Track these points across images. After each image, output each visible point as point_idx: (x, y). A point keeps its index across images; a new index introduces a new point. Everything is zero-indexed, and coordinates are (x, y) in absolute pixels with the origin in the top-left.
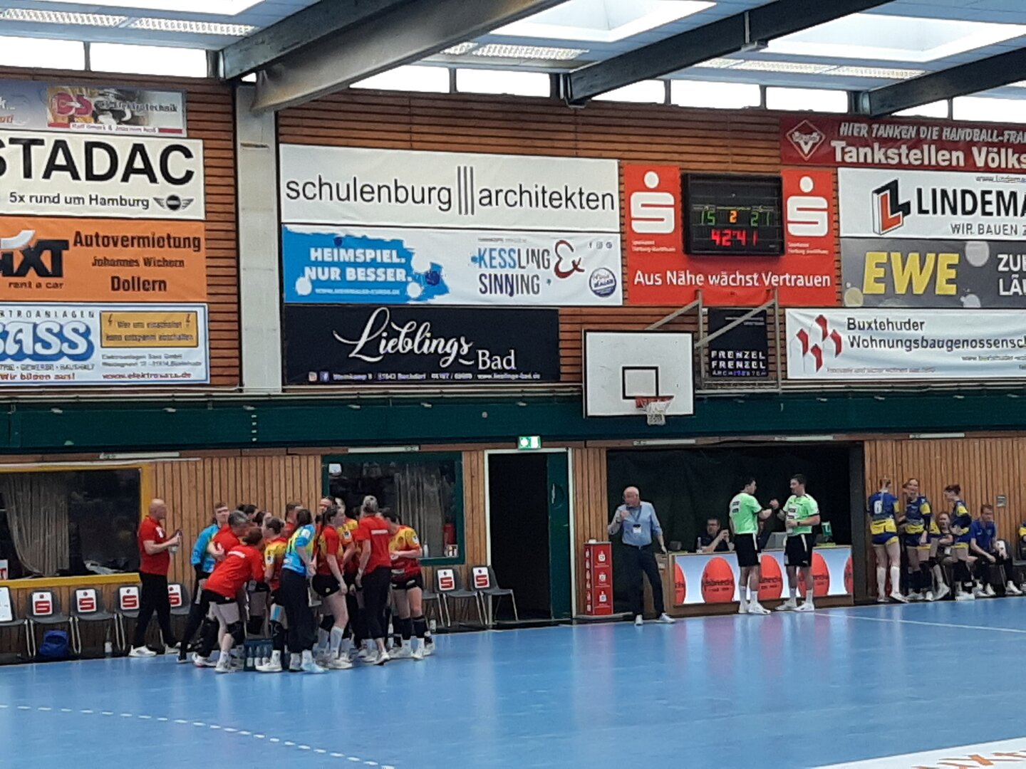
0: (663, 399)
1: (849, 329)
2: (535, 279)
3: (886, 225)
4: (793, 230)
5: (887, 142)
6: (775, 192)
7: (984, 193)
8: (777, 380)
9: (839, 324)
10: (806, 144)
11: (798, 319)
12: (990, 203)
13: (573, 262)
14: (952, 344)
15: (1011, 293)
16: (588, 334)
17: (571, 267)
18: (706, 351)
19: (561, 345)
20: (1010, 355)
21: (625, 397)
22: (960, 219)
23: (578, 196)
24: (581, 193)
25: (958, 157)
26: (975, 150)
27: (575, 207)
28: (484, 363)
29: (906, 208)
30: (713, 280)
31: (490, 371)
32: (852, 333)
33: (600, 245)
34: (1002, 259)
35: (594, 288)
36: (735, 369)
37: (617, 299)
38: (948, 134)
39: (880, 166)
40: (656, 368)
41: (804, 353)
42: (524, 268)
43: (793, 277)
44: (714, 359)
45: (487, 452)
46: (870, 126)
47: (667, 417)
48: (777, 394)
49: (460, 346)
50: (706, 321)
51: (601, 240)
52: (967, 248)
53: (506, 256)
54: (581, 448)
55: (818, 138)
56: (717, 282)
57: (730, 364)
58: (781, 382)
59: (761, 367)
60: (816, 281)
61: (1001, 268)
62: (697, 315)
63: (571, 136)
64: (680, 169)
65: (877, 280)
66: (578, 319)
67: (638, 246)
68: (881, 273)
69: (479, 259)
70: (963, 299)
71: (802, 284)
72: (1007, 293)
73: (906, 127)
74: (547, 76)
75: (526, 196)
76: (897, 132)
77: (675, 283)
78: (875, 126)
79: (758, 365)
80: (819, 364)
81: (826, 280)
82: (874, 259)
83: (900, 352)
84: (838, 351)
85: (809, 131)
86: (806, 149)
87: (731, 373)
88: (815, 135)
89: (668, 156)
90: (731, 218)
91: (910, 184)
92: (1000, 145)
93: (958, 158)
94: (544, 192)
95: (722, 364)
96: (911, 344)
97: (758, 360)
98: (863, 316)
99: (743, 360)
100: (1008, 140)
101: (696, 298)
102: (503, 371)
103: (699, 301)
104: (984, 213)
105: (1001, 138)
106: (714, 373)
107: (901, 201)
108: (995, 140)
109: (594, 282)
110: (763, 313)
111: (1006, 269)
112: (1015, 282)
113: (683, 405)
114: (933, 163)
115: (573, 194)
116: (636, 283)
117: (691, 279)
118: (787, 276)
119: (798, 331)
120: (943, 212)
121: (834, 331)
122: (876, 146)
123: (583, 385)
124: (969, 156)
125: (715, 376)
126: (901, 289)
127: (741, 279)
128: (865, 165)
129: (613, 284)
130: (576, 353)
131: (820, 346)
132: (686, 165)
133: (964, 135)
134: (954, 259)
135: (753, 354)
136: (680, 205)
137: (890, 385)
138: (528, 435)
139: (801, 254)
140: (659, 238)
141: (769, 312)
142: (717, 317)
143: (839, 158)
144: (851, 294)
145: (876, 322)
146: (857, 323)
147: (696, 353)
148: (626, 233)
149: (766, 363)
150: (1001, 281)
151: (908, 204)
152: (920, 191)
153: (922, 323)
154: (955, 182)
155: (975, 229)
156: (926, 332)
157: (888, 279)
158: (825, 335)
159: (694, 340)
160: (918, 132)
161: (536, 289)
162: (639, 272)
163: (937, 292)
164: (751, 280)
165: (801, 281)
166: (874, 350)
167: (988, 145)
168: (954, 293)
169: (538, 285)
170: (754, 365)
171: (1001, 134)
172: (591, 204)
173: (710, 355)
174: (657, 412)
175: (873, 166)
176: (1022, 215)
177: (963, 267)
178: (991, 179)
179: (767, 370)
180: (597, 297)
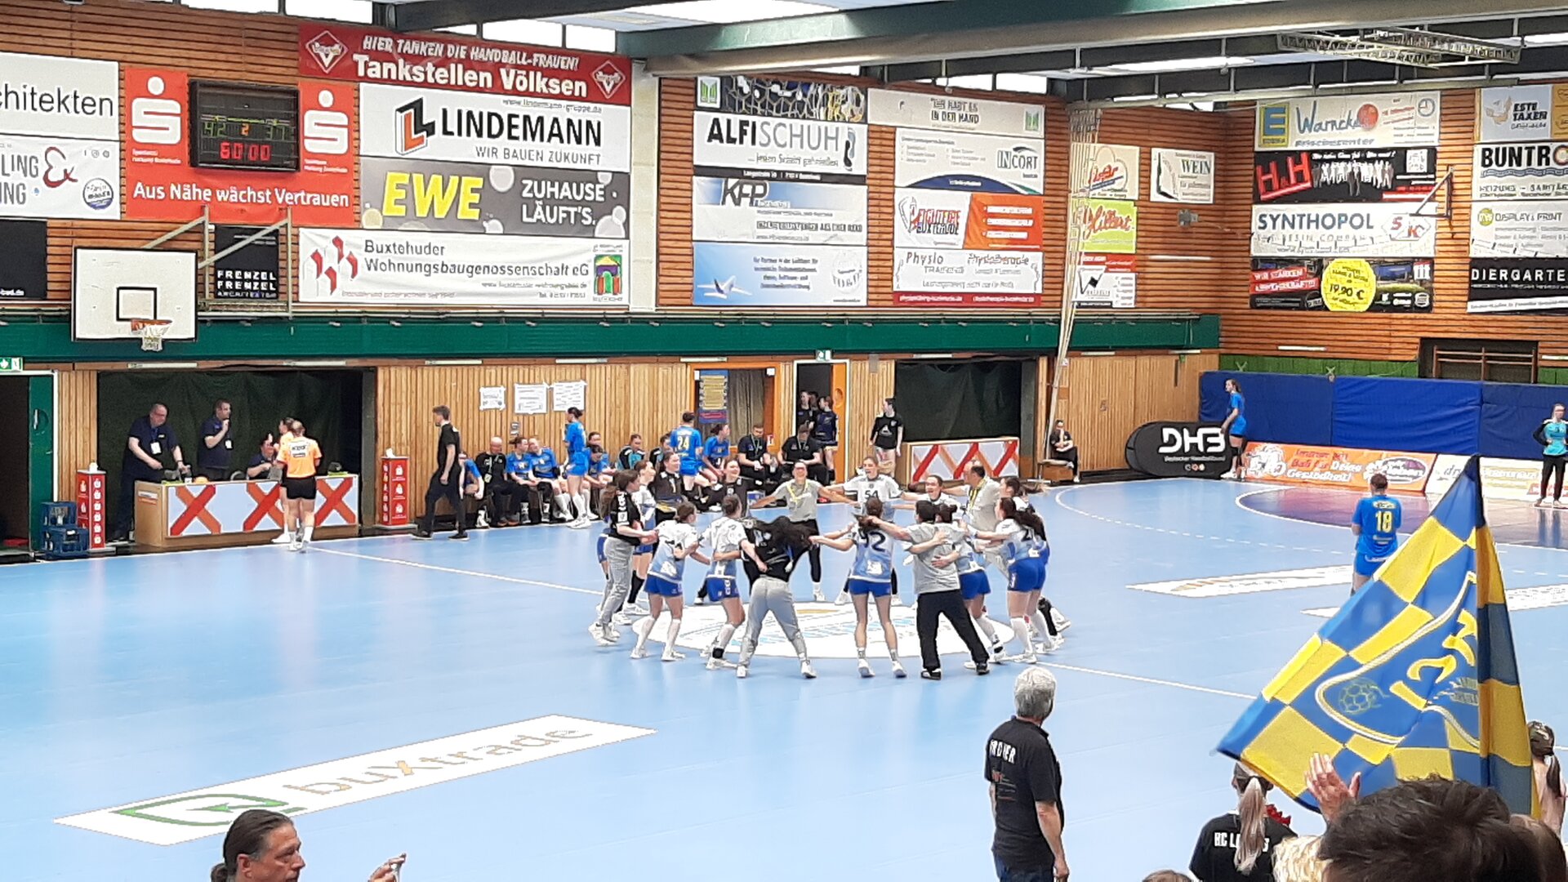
0: (161, 322)
1: (366, 250)
2: (21, 187)
3: (409, 144)
4: (310, 146)
5: (412, 59)
6: (292, 106)
7: (511, 116)
8: (287, 302)
9: (359, 247)
10: (327, 55)
11: (312, 240)
12: (516, 127)
13: (65, 171)
14: (474, 270)
15: (534, 220)
16: (79, 251)
17: (61, 177)
18: (212, 271)
19: (50, 259)
20: (530, 283)
21: (118, 319)
22: (485, 142)
23: (73, 100)
24: (76, 97)
25: (486, 77)
26: (503, 71)
27: (68, 111)
29: (430, 129)
30: (221, 196)
32: (369, 256)
33: (96, 153)
34: (525, 185)
35: (89, 200)
36: (243, 289)
37: (113, 212)
38: (476, 54)
39: (405, 83)
40: (155, 290)
41: (318, 276)
42: (8, 175)
43: (309, 196)
44: (220, 279)
46: (395, 41)
47: (165, 341)
48: (287, 317)
50: (213, 239)
51: (97, 148)
52: (491, 172)
54: (69, 371)
55: (340, 50)
56: (225, 199)
57: (238, 285)
58: (291, 304)
59: (272, 288)
60: (333, 200)
61: (525, 194)
62: (202, 232)
63: (66, 34)
64: (188, 76)
65: (398, 202)
66: (69, 233)
67: (139, 156)
68: (402, 195)
70: (485, 224)
71: (318, 203)
72: (530, 220)
73: (432, 44)
75: (12, 97)
76: (423, 48)
77: (179, 197)
78: (401, 42)
79: (268, 287)
80: (333, 286)
81: (344, 200)
82: (395, 178)
83: (418, 277)
84: (355, 273)
85: (328, 42)
86: (327, 61)
87: (238, 294)
88: (336, 47)
89: (175, 62)
90: (244, 130)
91: (435, 104)
92: (528, 68)
93: (485, 79)
94: (33, 94)
95: (229, 285)
96: (429, 269)
97: (268, 281)
98: (382, 239)
99: (252, 281)
100: (537, 64)
101: (202, 214)
103: (205, 218)
104: (510, 137)
105: (529, 61)
106: (220, 294)
107: (425, 122)
108: (524, 62)
109: (88, 193)
110: (275, 233)
111: (530, 195)
112: (539, 209)
113: (183, 327)
114: (460, 83)
115: (67, 97)
116: (135, 195)
117: (197, 193)
118: (302, 194)
119: (313, 251)
120: (469, 134)
121: (351, 253)
122: (401, 62)
123: (72, 302)
124: (497, 77)
125: (220, 297)
126: (422, 212)
127: (252, 196)
128: (389, 81)
129: (110, 196)
130: (65, 269)
131: (335, 268)
132: (194, 72)
133: (492, 55)
134: (478, 182)
135: (264, 274)
136: (187, 115)
137: (407, 311)
138: (8, 356)
139: (318, 172)
140: (163, 149)
141: (282, 231)
142: (224, 236)
143: (361, 73)
144: (370, 216)
145: (394, 245)
146: (375, 247)
147: (199, 272)
148: (127, 144)
149: (276, 284)
150: (525, 207)
151: (432, 124)
152: (445, 112)
153: (442, 248)
154: (482, 104)
155: (501, 153)
156: (449, 258)
157: (409, 201)
158: (341, 256)
159: (197, 259)
160: (445, 49)
161: (21, 199)
162: (139, 185)
163: (459, 217)
164: (263, 197)
165: (317, 200)
166: (391, 275)
167: (517, 67)
168: (477, 218)
169: (24, 194)
170: (263, 286)
171: (530, 57)
172: (87, 109)
173: (215, 274)
174: (152, 335)
175: (397, 82)
176: (549, 140)
177: (486, 190)
178: (519, 103)
179: (277, 292)
180: (92, 209)
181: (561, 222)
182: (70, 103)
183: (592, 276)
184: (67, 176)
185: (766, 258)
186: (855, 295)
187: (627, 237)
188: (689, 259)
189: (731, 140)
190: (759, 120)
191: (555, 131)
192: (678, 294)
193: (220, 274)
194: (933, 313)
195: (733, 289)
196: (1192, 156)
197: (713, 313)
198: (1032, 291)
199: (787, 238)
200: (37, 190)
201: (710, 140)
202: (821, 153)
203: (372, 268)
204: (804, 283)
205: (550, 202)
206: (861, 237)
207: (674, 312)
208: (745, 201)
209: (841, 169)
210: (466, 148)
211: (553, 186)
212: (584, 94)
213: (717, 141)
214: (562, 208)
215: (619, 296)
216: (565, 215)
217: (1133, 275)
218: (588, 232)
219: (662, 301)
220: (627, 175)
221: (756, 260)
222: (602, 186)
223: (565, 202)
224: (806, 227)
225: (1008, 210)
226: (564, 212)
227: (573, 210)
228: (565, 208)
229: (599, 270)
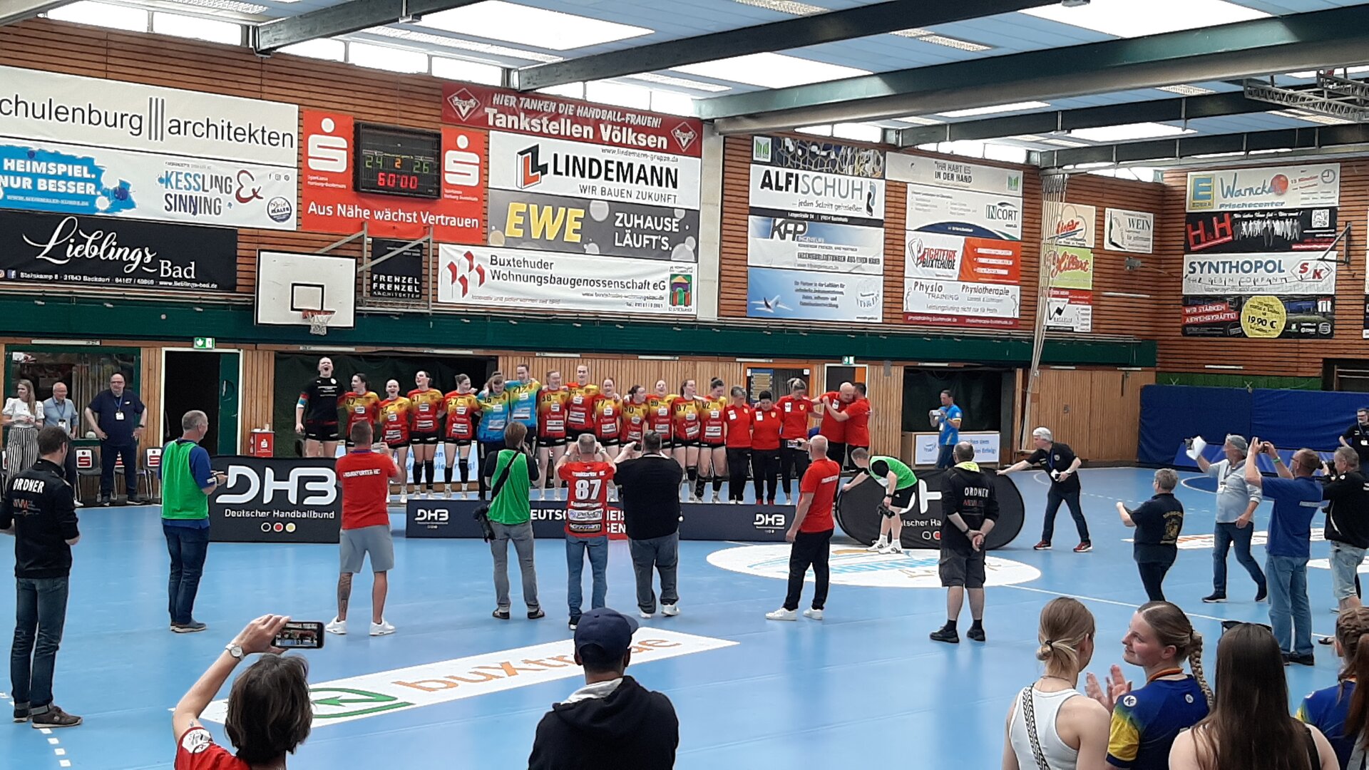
0: (326, 312)
1: (492, 264)
2: (218, 202)
3: (527, 181)
4: (449, 178)
5: (531, 113)
6: (436, 146)
7: (607, 162)
8: (428, 302)
9: (486, 260)
10: (464, 108)
11: (449, 253)
12: (612, 171)
13: (253, 190)
14: (575, 282)
15: (624, 245)
16: (262, 253)
17: (250, 195)
18: (369, 274)
19: (239, 260)
20: (620, 294)
21: (293, 309)
22: (587, 181)
23: (261, 133)
24: (263, 131)
25: (588, 130)
26: (602, 127)
27: (257, 142)
28: (166, 272)
29: (544, 170)
30: (378, 215)
31: (171, 279)
32: (493, 268)
33: (278, 177)
34: (618, 217)
35: (271, 214)
36: (393, 291)
37: (291, 224)
38: (582, 112)
39: (524, 132)
40: (322, 286)
41: (453, 282)
42: (207, 191)
43: (447, 218)
44: (376, 282)
45: (164, 349)
46: (518, 98)
47: (328, 328)
48: (428, 313)
49: (144, 255)
50: (370, 249)
51: (280, 173)
52: (591, 206)
53: (191, 180)
54: (252, 351)
55: (474, 104)
56: (381, 218)
57: (389, 287)
58: (431, 304)
59: (416, 290)
60: (466, 223)
61: (617, 224)
62: (362, 244)
63: (259, 81)
64: (354, 118)
65: (517, 226)
66: (256, 239)
67: (313, 181)
68: (520, 220)
69: (165, 180)
70: (585, 246)
71: (455, 224)
72: (620, 245)
73: (547, 102)
74: (239, 27)
75: (212, 128)
76: (540, 105)
77: (344, 213)
78: (522, 99)
79: (413, 289)
80: (465, 291)
81: (475, 223)
82: (515, 207)
83: (532, 286)
84: (482, 281)
85: (467, 98)
86: (464, 112)
87: (389, 294)
88: (472, 101)
89: (343, 107)
90: (396, 164)
91: (548, 150)
92: (622, 124)
93: (588, 132)
94: (229, 127)
95: (382, 286)
96: (540, 280)
97: (413, 284)
98: (504, 254)
99: (400, 284)
100: (629, 121)
101: (362, 229)
102: (183, 279)
103: (364, 232)
104: (606, 178)
105: (623, 119)
106: (375, 293)
107: (540, 163)
108: (619, 120)
109: (271, 208)
110: (420, 246)
111: (621, 225)
112: (628, 236)
113: (345, 319)
114: (568, 134)
115: (257, 131)
116: (309, 212)
117: (358, 212)
118: (442, 217)
119: (449, 263)
120: (574, 174)
121: (479, 265)
122: (522, 115)
123: (255, 295)
124: (597, 131)
125: (375, 296)
126: (536, 235)
127: (402, 216)
128: (512, 130)
129: (289, 212)
130: (251, 268)
131: (467, 277)
132: (358, 116)
133: (594, 114)
134: (581, 213)
135: (410, 280)
136: (352, 150)
137: (522, 312)
138: (203, 336)
139: (455, 200)
140: (332, 176)
141: (425, 245)
142: (379, 247)
143: (491, 123)
144: (494, 236)
145: (514, 260)
146: (498, 260)
147: (358, 275)
148: (303, 169)
149: (419, 287)
150: (617, 234)
151: (546, 166)
152: (556, 156)
153: (551, 264)
154: (586, 151)
156: (555, 271)
157: (526, 226)
158: (471, 268)
159: (358, 265)
160: (557, 107)
161: (217, 211)
162: (313, 204)
163: (565, 240)
164: (411, 217)
165: (454, 222)
166: (511, 283)
167: (613, 123)
168: (579, 241)
169: (219, 207)
170: (410, 289)
171: (623, 116)
172: (274, 142)
173: (372, 278)
174: (319, 323)
175: (519, 131)
176: (637, 182)
177: (587, 220)
178: (614, 152)
179: (420, 293)
180: (274, 221)
181: (644, 246)
182: (259, 135)
183: (668, 291)
184: (255, 194)
185: (805, 281)
186: (875, 314)
187: (697, 262)
188: (744, 280)
189: (779, 188)
190: (801, 173)
191: (642, 175)
192: (735, 308)
193: (375, 277)
194: (933, 330)
195: (779, 306)
196: (1137, 215)
197: (762, 324)
198: (1011, 316)
199: (821, 267)
200: (230, 205)
201: (762, 187)
202: (849, 201)
203: (496, 277)
204: (834, 302)
205: (638, 231)
206: (879, 268)
207: (732, 321)
208: (789, 236)
209: (864, 214)
210: (571, 185)
211: (639, 218)
212: (665, 147)
213: (768, 188)
214: (645, 237)
215: (689, 307)
216: (648, 242)
217: (1090, 307)
218: (666, 256)
219: (722, 313)
220: (699, 211)
221: (797, 283)
222: (678, 220)
223: (649, 231)
224: (835, 258)
225: (993, 252)
226: (647, 239)
227: (654, 238)
228: (648, 237)
229: (674, 286)
